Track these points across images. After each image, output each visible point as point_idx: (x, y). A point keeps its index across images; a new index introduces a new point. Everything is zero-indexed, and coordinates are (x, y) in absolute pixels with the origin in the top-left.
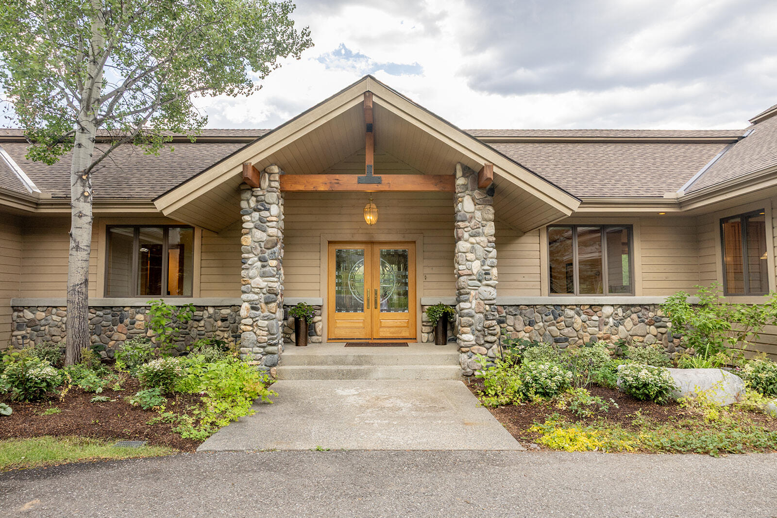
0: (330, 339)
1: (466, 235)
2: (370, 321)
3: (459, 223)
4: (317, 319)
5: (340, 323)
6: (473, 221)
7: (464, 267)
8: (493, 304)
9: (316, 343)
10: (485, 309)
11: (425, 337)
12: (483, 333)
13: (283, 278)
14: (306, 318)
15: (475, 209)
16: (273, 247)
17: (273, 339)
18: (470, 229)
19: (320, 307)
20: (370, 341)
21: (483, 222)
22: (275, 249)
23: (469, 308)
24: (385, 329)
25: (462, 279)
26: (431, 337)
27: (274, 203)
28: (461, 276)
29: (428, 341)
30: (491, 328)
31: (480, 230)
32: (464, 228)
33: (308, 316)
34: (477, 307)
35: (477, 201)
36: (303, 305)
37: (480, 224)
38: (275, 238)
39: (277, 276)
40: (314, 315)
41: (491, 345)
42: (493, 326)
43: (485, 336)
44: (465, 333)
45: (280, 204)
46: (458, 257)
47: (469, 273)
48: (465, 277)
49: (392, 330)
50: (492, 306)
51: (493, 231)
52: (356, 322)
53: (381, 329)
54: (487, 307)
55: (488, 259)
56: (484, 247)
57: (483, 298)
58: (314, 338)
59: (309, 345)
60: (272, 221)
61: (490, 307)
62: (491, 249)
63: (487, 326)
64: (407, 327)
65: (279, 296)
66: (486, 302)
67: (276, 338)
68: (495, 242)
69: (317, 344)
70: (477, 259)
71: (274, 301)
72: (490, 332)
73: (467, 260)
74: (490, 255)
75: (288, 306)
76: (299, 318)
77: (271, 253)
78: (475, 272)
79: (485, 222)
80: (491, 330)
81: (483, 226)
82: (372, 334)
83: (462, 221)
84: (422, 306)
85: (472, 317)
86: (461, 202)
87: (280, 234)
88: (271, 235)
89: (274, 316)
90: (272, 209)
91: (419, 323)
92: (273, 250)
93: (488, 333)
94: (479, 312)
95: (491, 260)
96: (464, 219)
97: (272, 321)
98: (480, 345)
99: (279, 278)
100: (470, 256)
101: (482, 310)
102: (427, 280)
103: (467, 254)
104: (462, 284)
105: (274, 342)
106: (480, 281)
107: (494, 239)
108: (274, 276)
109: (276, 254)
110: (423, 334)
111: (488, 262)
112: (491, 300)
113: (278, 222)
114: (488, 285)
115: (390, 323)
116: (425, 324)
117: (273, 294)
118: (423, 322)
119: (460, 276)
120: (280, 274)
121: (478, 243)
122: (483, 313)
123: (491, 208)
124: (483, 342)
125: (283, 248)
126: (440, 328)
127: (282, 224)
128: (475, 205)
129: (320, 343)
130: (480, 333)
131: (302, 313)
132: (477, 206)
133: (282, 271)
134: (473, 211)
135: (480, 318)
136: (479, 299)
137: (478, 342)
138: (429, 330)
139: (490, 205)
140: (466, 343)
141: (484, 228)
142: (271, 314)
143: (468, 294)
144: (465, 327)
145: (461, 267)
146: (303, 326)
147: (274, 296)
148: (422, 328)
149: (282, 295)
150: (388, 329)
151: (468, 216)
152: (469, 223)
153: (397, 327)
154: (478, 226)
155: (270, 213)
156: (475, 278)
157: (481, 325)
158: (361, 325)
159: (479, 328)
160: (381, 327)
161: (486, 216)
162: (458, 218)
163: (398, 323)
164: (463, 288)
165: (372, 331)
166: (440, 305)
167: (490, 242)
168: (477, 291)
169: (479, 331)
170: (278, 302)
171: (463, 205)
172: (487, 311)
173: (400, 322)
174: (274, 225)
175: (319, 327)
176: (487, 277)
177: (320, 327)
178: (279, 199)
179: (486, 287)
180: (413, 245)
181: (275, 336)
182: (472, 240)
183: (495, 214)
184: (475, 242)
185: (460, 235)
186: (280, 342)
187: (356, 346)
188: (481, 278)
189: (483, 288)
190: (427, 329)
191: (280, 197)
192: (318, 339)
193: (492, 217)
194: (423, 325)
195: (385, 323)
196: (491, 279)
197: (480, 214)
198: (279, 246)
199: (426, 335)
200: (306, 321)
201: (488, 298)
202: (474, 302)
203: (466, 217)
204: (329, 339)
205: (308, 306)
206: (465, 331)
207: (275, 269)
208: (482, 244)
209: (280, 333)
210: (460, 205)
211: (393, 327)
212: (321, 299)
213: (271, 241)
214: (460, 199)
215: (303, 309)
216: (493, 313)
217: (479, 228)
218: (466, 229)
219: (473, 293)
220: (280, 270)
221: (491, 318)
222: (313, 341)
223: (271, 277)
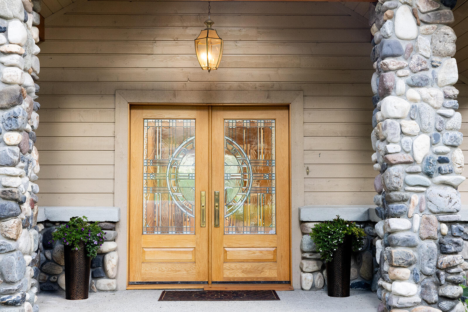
0: (133, 284)
1: (401, 85)
2: (206, 250)
3: (387, 61)
4: (106, 247)
5: (150, 254)
6: (415, 58)
7: (398, 148)
8: (455, 222)
9: (107, 291)
10: (439, 231)
11: (308, 279)
12: (435, 279)
13: (37, 168)
14: (86, 246)
15: (419, 33)
16: (14, 106)
17: (10, 293)
18: (407, 71)
19: (113, 225)
20: (207, 288)
21: (434, 59)
22: (16, 109)
23: (408, 230)
24: (233, 265)
25: (393, 170)
26: (319, 279)
27: (15, 17)
28: (392, 165)
29: (313, 287)
30: (453, 270)
31: (428, 74)
32: (396, 70)
33: (89, 243)
34: (425, 228)
35: (421, 17)
36: (79, 221)
37: (428, 62)
38: (16, 87)
39: (21, 164)
40: (101, 240)
41: (450, 303)
42: (456, 266)
43: (439, 285)
44: (400, 280)
45: (30, 22)
46: (385, 128)
47: (407, 160)
48: (400, 167)
49: (246, 266)
50: (454, 226)
51: (454, 76)
52: (180, 252)
53: (226, 265)
54: (445, 229)
55: (444, 133)
56: (436, 108)
57: (435, 210)
58: (102, 283)
59: (91, 297)
60: (11, 53)
61: (450, 228)
62: (450, 112)
63: (443, 266)
64: (274, 261)
65: (26, 206)
66: (442, 217)
67: (17, 291)
68: (459, 98)
69: (108, 294)
70: (423, 131)
71: (15, 216)
72: (450, 277)
73: (402, 133)
74: (449, 124)
75: (54, 223)
76: (73, 246)
77: (9, 118)
78: (419, 157)
79: (437, 59)
80: (452, 274)
81: (434, 67)
82: (209, 275)
83: (393, 56)
84: (302, 222)
85: (414, 247)
86: (390, 18)
87: (28, 81)
88: (9, 80)
89: (13, 244)
90: (10, 30)
91: (296, 255)
92: (11, 111)
93: (447, 280)
94: (429, 238)
95: (451, 133)
96: (396, 52)
97: (8, 256)
98: (430, 304)
99: (27, 169)
100: (410, 126)
101: (434, 234)
102: (310, 175)
103: (403, 122)
104: (396, 182)
105: (14, 298)
106: (429, 175)
107: (456, 92)
108: (13, 165)
109: (19, 120)
110: (304, 275)
111: (446, 137)
112: (451, 213)
113: (24, 56)
114: (445, 184)
115: (242, 253)
116: (307, 255)
117: (12, 199)
118: (303, 252)
119: (389, 164)
120: (29, 162)
121: (424, 100)
122: (434, 239)
123: (449, 31)
124: (435, 298)
125: (39, 111)
126: (338, 266)
127: (35, 63)
128: (418, 25)
129: (113, 291)
130: (429, 280)
131: (78, 236)
132: (423, 27)
133: (35, 156)
134: (414, 36)
135: (430, 249)
136: (427, 212)
137: (428, 298)
138: (316, 268)
139: (448, 25)
140: (402, 300)
141: (436, 70)
142: (8, 242)
143: (404, 200)
144: (399, 266)
145: (391, 148)
146: (79, 261)
147: (14, 205)
148: (302, 264)
149: (33, 203)
150: (238, 265)
151: (404, 45)
152: (406, 59)
153: (255, 261)
154: (424, 66)
155: (7, 36)
156: (420, 170)
157: (433, 263)
158: (190, 257)
159: (429, 270)
160: (226, 261)
161: (441, 47)
162: (386, 50)
163: (258, 254)
164: (396, 189)
165: (209, 268)
166: (338, 222)
167: (447, 97)
168: (423, 196)
169: (428, 276)
170: (23, 216)
171: (394, 25)
172: (443, 235)
173: (261, 252)
174: (14, 62)
175: (111, 262)
176: (444, 166)
177: (114, 261)
178: (26, 10)
179: (442, 187)
180: (285, 112)
181: (15, 287)
182: (413, 93)
183: (457, 43)
184: (418, 97)
185: (389, 84)
186: (28, 297)
187: (181, 299)
188: (431, 169)
189: (435, 191)
190: (311, 265)
191: (31, 9)
192: (109, 285)
193: (452, 48)
194: (304, 258)
195: (233, 252)
196: (451, 172)
197: (428, 42)
198: (25, 104)
199: (310, 276)
200: (86, 252)
201: (445, 210)
202: (417, 218)
203: (400, 48)
204: (130, 284)
205: (91, 222)
206: (400, 275)
207: (17, 149)
208: (432, 102)
209: (28, 278)
210: (388, 26)
211: (247, 261)
212: (115, 211)
213: (8, 93)
214: (388, 12)
215: (79, 229)
216: (455, 240)
217: (427, 69)
218: (400, 73)
219: (415, 198)
220: (30, 152)
221: (453, 250)
222: (102, 288)
223: (8, 165)
